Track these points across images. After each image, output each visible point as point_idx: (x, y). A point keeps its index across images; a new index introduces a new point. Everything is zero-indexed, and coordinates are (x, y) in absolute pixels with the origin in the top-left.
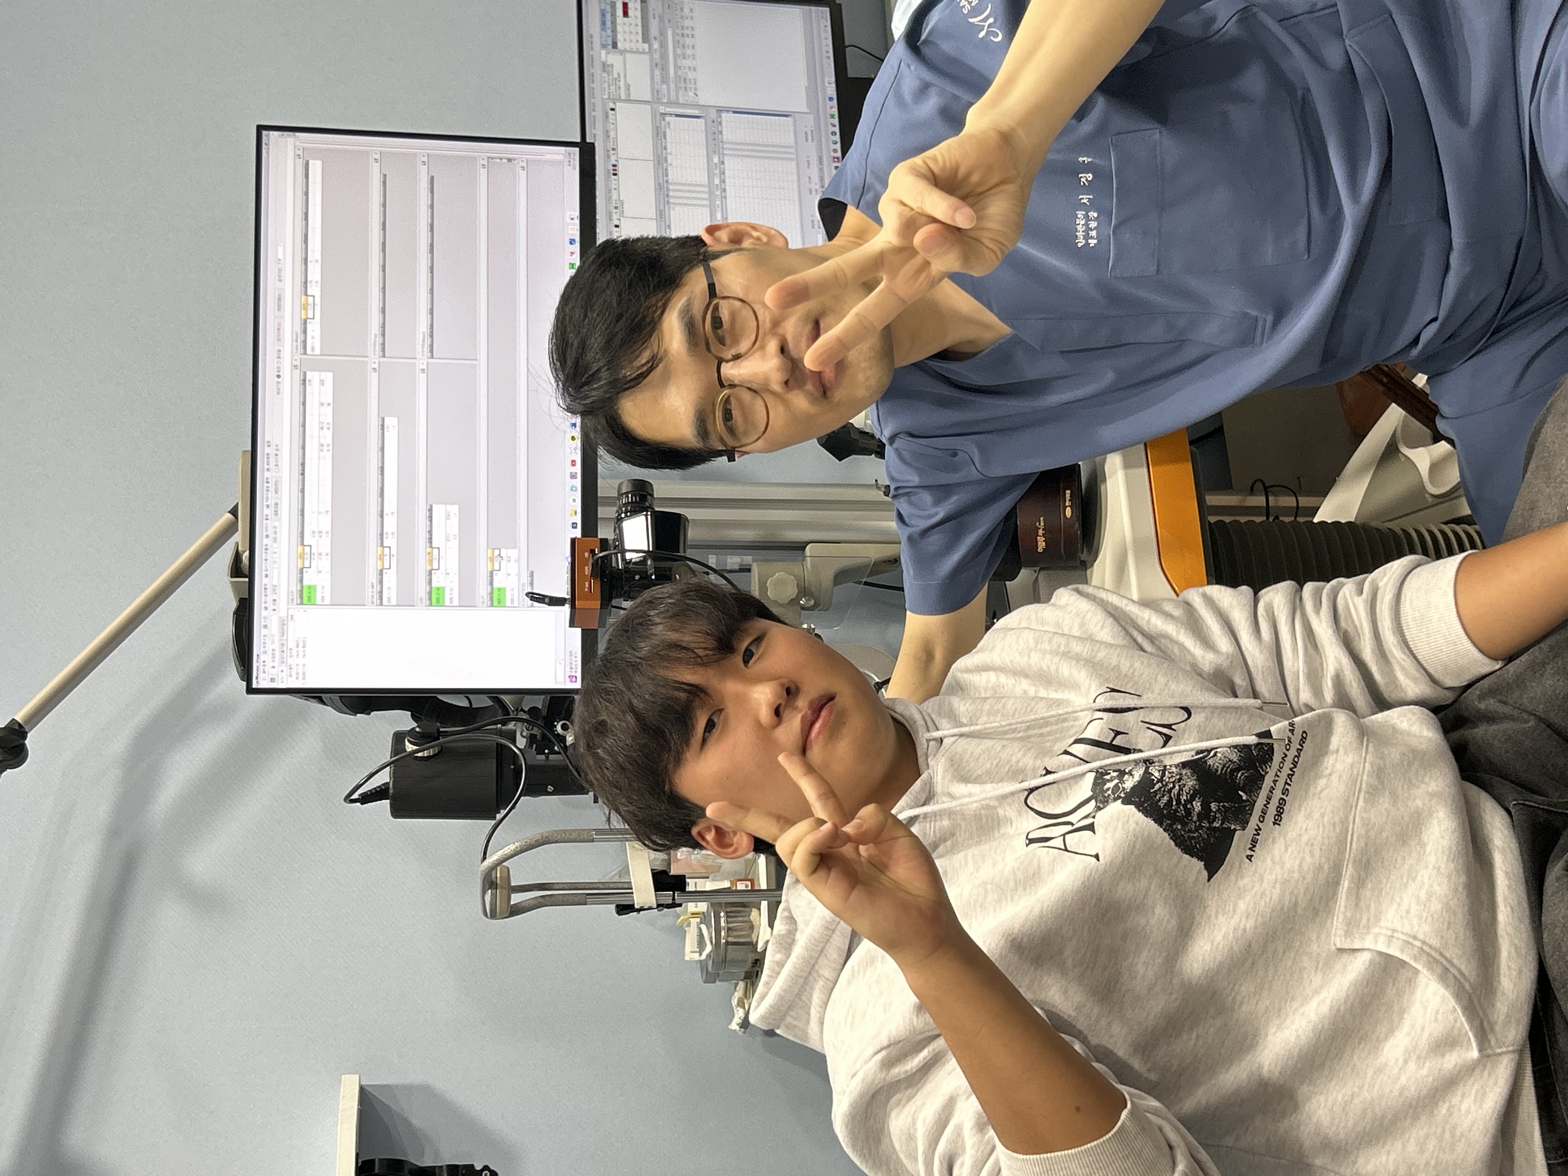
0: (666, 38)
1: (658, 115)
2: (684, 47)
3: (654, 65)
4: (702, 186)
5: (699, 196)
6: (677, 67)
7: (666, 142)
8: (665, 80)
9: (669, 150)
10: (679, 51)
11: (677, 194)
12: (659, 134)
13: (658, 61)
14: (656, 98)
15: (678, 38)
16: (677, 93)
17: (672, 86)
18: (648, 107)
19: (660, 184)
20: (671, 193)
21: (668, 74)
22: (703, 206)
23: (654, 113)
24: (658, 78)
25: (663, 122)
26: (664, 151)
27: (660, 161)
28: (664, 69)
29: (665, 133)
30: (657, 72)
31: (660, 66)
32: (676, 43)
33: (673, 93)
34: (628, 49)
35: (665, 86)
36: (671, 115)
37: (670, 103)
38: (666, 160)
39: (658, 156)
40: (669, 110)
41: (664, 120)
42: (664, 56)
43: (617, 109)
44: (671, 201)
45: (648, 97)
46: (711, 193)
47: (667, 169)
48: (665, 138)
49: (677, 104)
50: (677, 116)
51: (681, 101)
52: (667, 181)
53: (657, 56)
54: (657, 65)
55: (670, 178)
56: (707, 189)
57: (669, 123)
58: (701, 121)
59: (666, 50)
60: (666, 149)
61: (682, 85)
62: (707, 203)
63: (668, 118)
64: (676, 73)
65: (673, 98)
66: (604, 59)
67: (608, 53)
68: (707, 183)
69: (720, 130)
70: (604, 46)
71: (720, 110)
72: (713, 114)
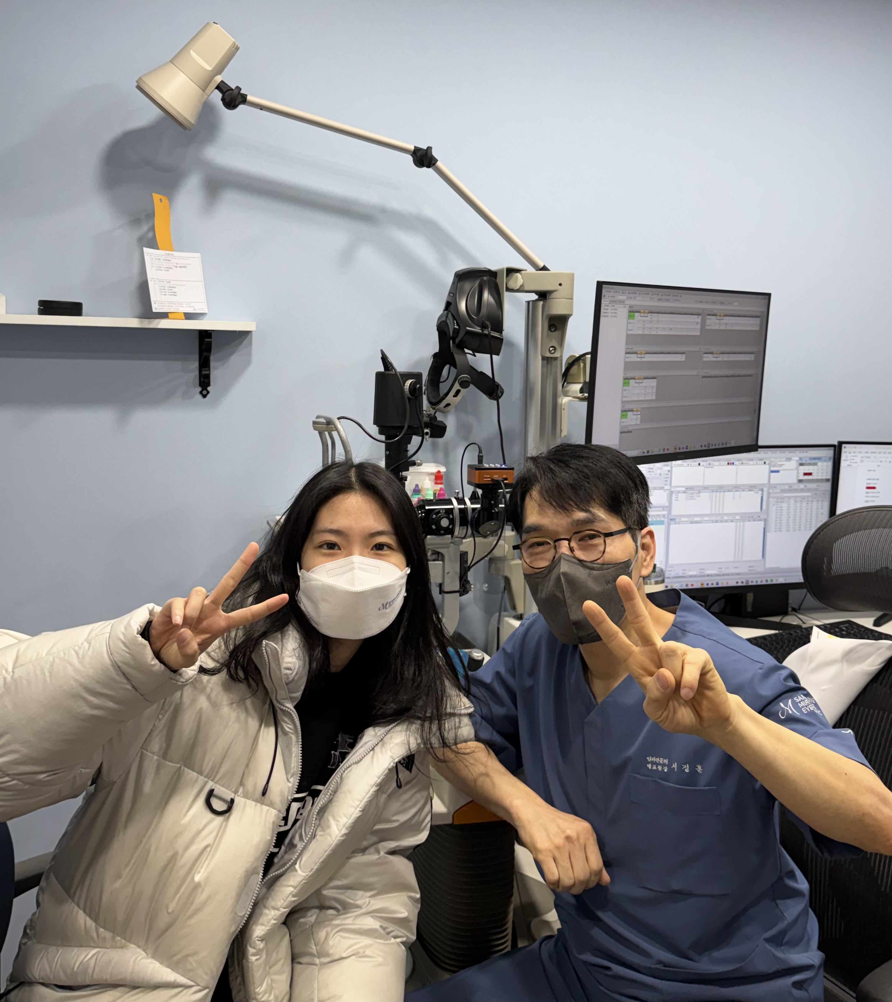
0: (806, 492)
1: (762, 487)
2: (801, 501)
3: (790, 485)
4: (723, 510)
5: (717, 508)
6: (789, 498)
8: (783, 491)
9: (742, 493)
10: (798, 499)
11: (718, 496)
12: (751, 488)
13: (793, 488)
14: (771, 486)
15: (806, 498)
16: (775, 497)
17: (778, 495)
18: (767, 483)
19: (723, 487)
20: (718, 493)
21: (785, 493)
22: (711, 510)
23: (764, 485)
24: (783, 488)
25: (757, 489)
26: (742, 490)
27: (736, 488)
28: (789, 491)
29: (753, 490)
30: (787, 487)
32: (803, 498)
33: (774, 495)
34: (800, 472)
35: (779, 491)
36: (762, 494)
37: (769, 494)
38: (737, 491)
39: (739, 487)
40: (765, 493)
41: (760, 490)
42: (795, 491)
43: (766, 465)
44: (714, 494)
45: (772, 482)
46: (718, 515)
47: (731, 491)
48: (748, 491)
49: (768, 498)
50: (762, 497)
51: (771, 500)
52: (725, 491)
53: (795, 487)
54: (791, 487)
55: (727, 493)
56: (721, 512)
57: (757, 492)
58: (759, 510)
59: (799, 492)
60: (744, 491)
61: (780, 500)
62: (713, 512)
63: (760, 492)
64: (786, 497)
65: (772, 495)
66: (794, 458)
67: (797, 461)
68: (724, 512)
69: (754, 520)
70: (801, 459)
71: (765, 521)
72: (763, 516)
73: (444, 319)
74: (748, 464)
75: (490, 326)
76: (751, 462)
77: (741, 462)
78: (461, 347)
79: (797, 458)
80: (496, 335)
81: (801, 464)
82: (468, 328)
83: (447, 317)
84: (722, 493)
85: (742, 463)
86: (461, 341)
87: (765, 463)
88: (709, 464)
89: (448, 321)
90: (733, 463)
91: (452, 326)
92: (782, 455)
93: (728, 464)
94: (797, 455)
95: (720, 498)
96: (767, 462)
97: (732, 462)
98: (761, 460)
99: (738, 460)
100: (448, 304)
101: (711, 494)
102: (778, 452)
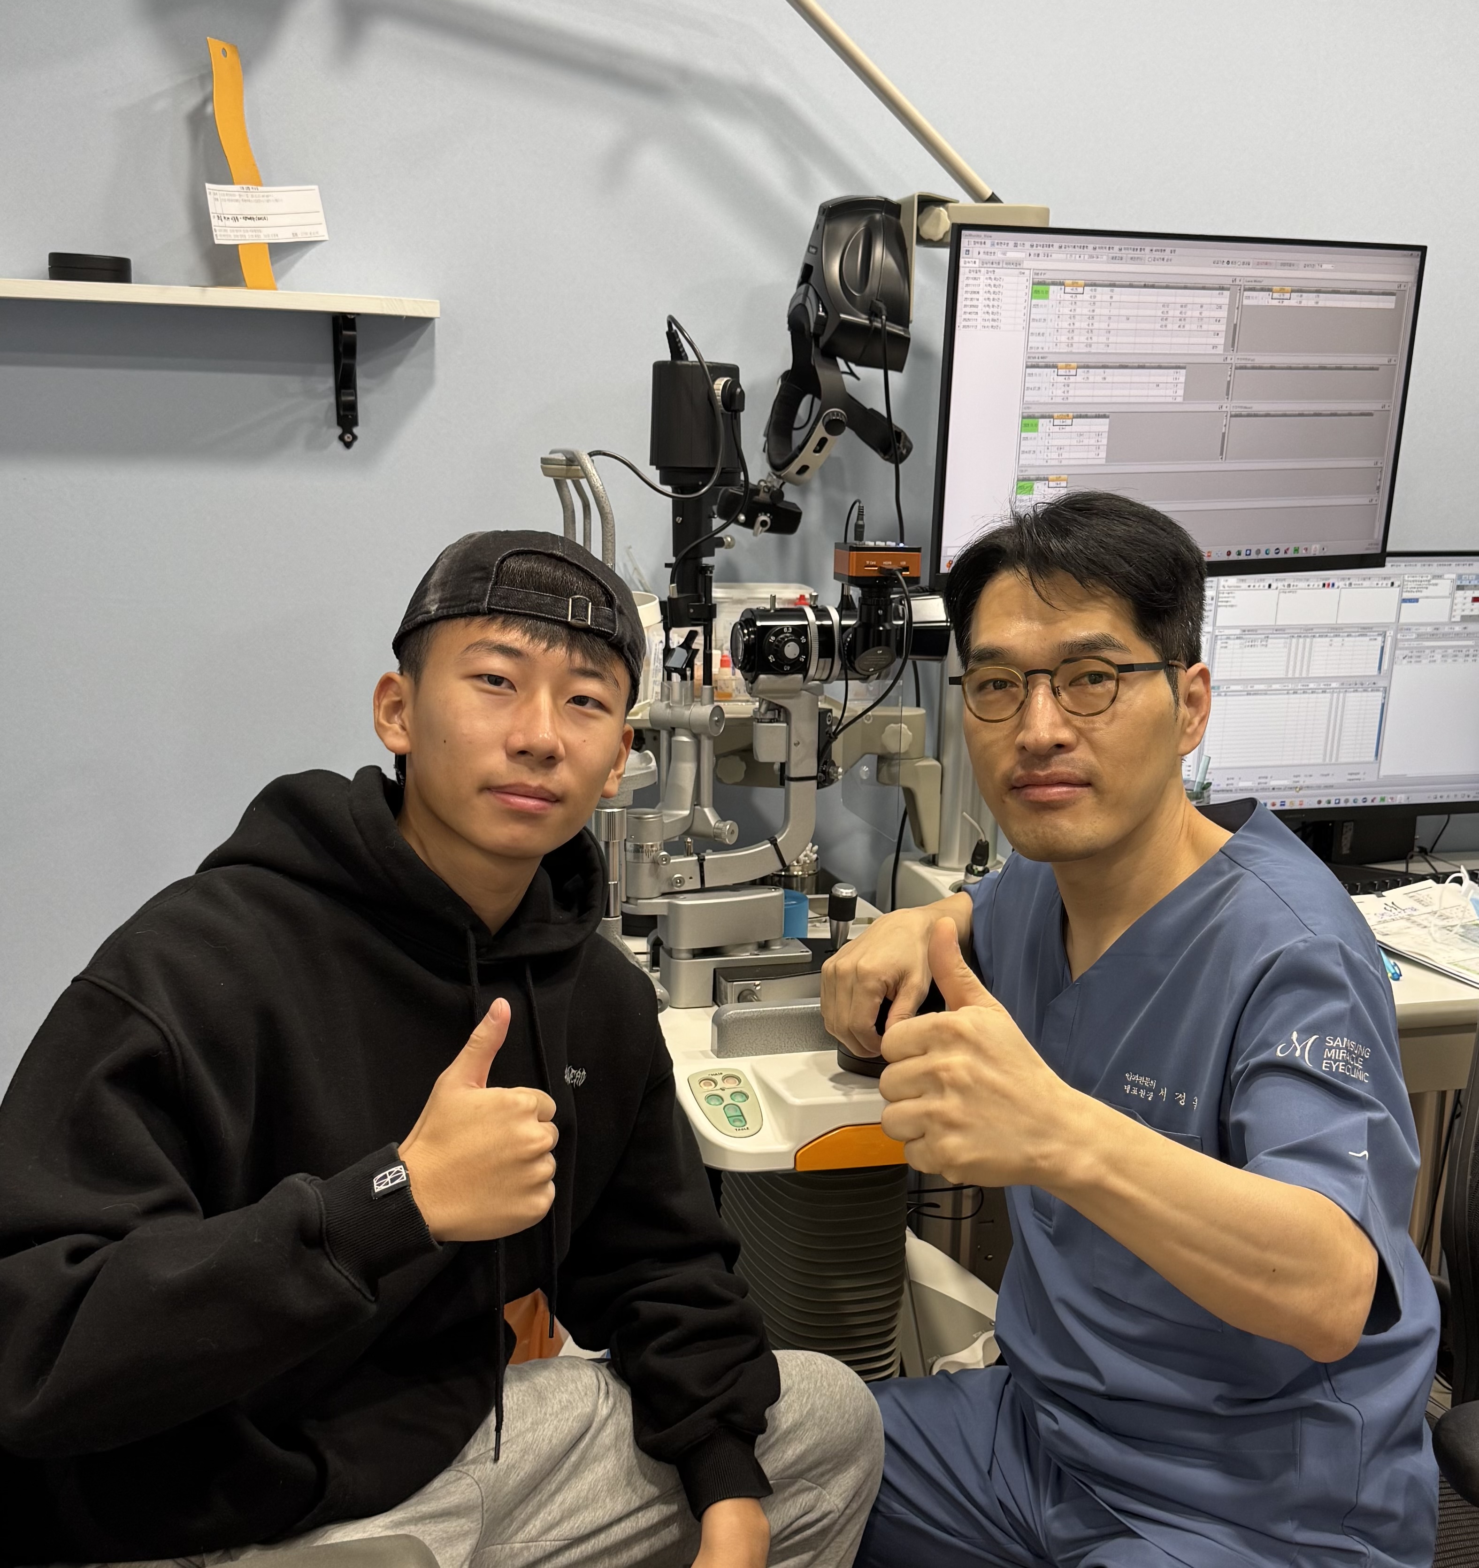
0: (1464, 639)
1: (1384, 630)
2: (1456, 656)
3: (1437, 626)
4: (1308, 671)
5: (1298, 668)
6: (1433, 649)
7: (1355, 636)
8: (1420, 637)
9: (1346, 639)
10: (1450, 651)
11: (1301, 646)
12: (1364, 630)
13: (1441, 631)
14: (1400, 628)
15: (1464, 650)
16: (1406, 649)
17: (1415, 644)
18: (1393, 620)
19: (1312, 629)
20: (1301, 640)
21: (1427, 639)
22: (1287, 672)
23: (1387, 625)
24: (1423, 630)
25: (1376, 633)
26: (1346, 634)
27: (1336, 630)
28: (1433, 636)
29: (1366, 635)
30: (1429, 629)
31: (1436, 632)
32: (1459, 649)
33: (1406, 644)
34: (1456, 601)
35: (1414, 636)
36: (1384, 642)
37: (1395, 641)
38: (1336, 636)
39: (1342, 629)
40: (1389, 641)
41: (1379, 635)
42: (1445, 636)
43: (1392, 589)
44: (1294, 640)
45: (1402, 620)
46: (1300, 679)
47: (1327, 636)
48: (1359, 636)
49: (1395, 647)
50: (1383, 648)
51: (1398, 652)
52: (1314, 636)
53: (1446, 629)
54: (1437, 629)
55: (1317, 640)
56: (1304, 675)
57: (1376, 639)
58: (1376, 672)
59: (1452, 639)
60: (1348, 636)
61: (1415, 654)
62: (1290, 676)
63: (1380, 639)
64: (1428, 647)
65: (1400, 645)
66: (1446, 576)
67: (1453, 581)
68: (1310, 675)
69: (1365, 691)
70: (1460, 577)
71: (1386, 691)
72: (1382, 683)
73: (800, 300)
74: (1360, 586)
75: (884, 312)
76: (1366, 583)
77: (1348, 583)
78: (830, 354)
79: (1454, 576)
80: (897, 329)
81: (1460, 588)
82: (842, 316)
83: (806, 295)
84: (1308, 640)
85: (1350, 584)
86: (830, 343)
87: (1392, 584)
88: (1289, 585)
89: (808, 305)
90: (1333, 585)
91: (815, 311)
92: (1427, 569)
93: (1324, 585)
94: (1452, 570)
95: (1304, 648)
96: (1396, 584)
97: (1331, 582)
98: (1385, 579)
99: (1343, 579)
100: (807, 273)
101: (1288, 640)
102: (1419, 564)
